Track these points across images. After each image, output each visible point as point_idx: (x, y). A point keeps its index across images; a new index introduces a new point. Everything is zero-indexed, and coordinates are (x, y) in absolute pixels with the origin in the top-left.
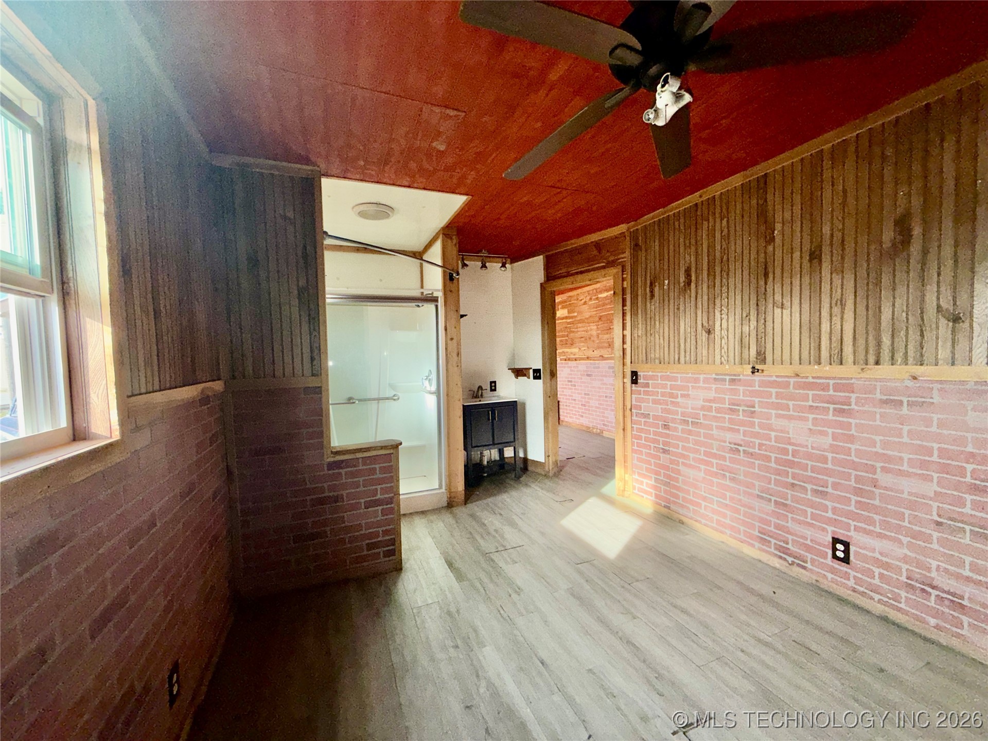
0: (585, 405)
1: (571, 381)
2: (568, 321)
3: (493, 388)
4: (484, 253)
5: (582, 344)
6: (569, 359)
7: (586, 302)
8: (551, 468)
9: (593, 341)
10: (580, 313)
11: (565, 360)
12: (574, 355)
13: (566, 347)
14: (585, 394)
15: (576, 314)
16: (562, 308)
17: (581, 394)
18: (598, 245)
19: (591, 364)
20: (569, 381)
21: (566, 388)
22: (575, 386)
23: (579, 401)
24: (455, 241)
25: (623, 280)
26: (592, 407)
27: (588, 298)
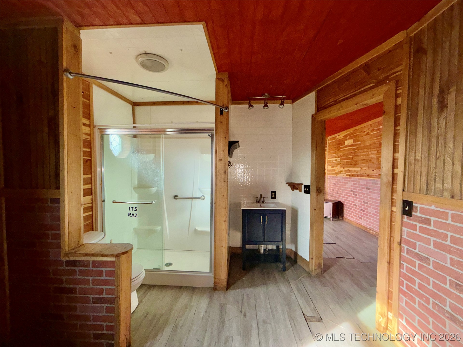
0: (364, 211)
1: (353, 192)
2: (353, 148)
3: (273, 196)
4: (266, 96)
5: (364, 165)
6: (353, 175)
7: (368, 133)
8: (313, 269)
9: (373, 163)
10: (363, 141)
11: (350, 176)
12: (357, 172)
13: (351, 167)
14: (364, 202)
15: (360, 143)
16: (348, 139)
17: (361, 202)
18: (367, 67)
19: (370, 180)
20: (351, 191)
21: (349, 196)
22: (356, 195)
23: (359, 206)
24: (226, 83)
25: (397, 96)
26: (370, 213)
27: (371, 129)
